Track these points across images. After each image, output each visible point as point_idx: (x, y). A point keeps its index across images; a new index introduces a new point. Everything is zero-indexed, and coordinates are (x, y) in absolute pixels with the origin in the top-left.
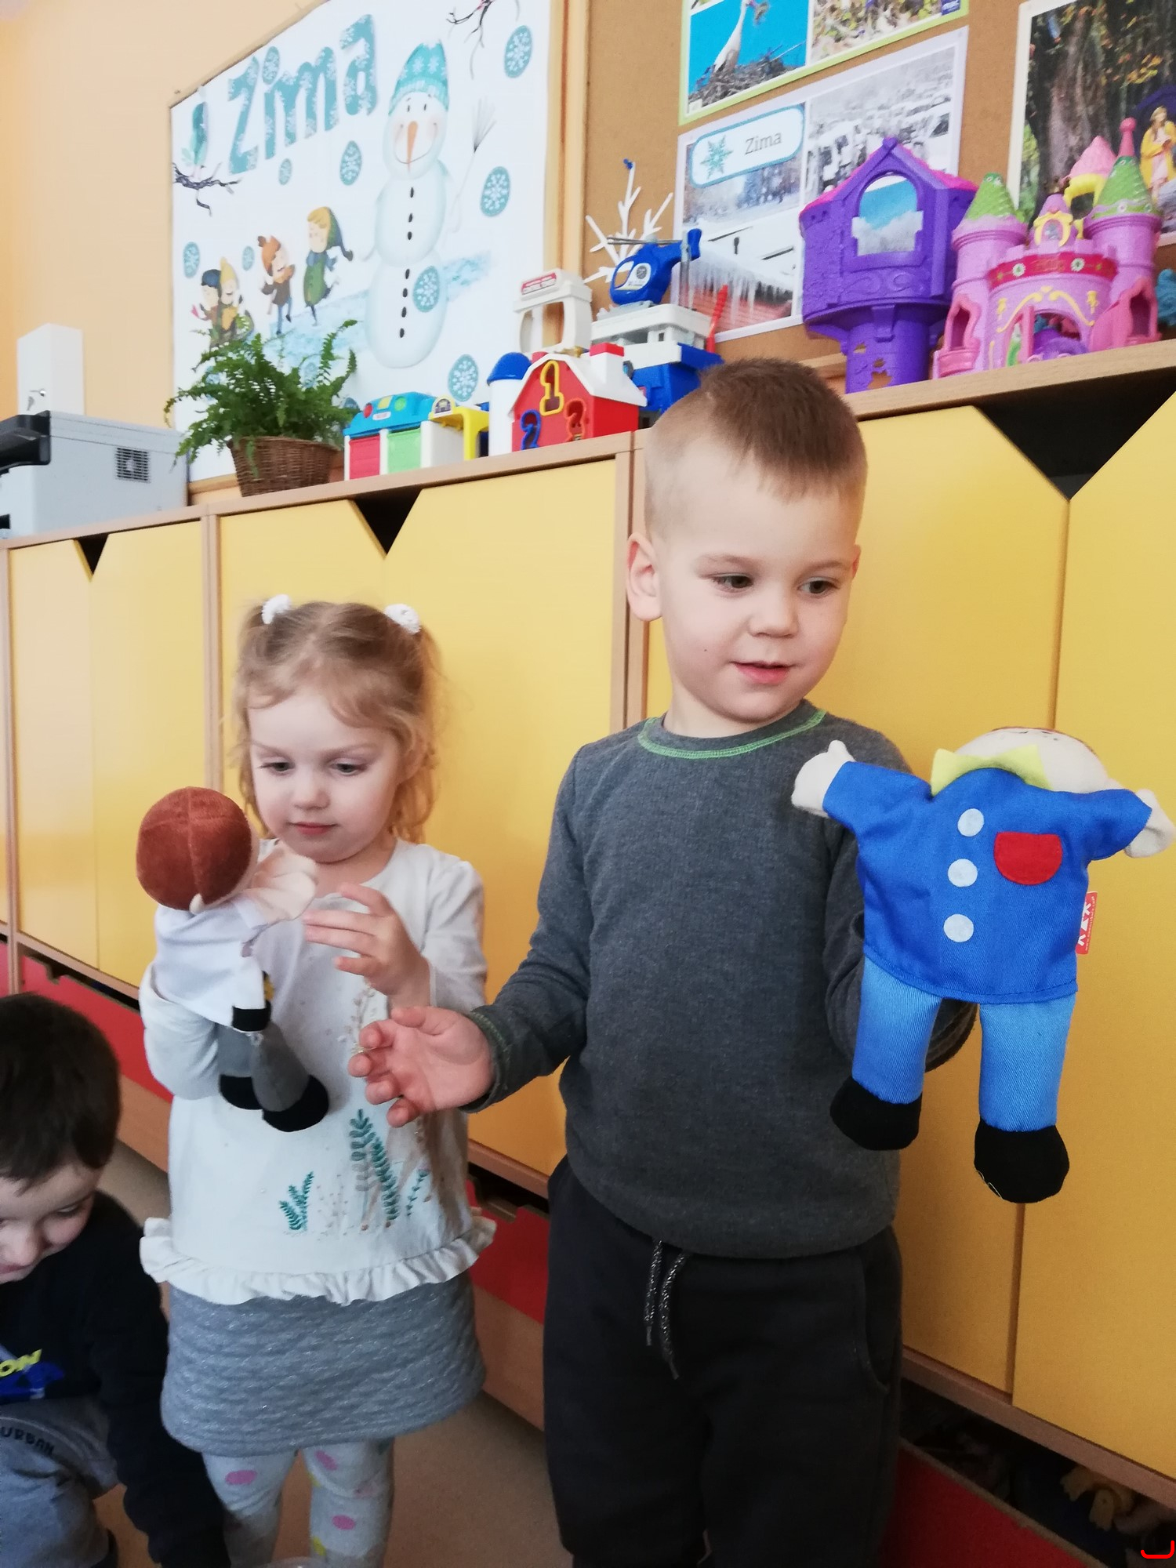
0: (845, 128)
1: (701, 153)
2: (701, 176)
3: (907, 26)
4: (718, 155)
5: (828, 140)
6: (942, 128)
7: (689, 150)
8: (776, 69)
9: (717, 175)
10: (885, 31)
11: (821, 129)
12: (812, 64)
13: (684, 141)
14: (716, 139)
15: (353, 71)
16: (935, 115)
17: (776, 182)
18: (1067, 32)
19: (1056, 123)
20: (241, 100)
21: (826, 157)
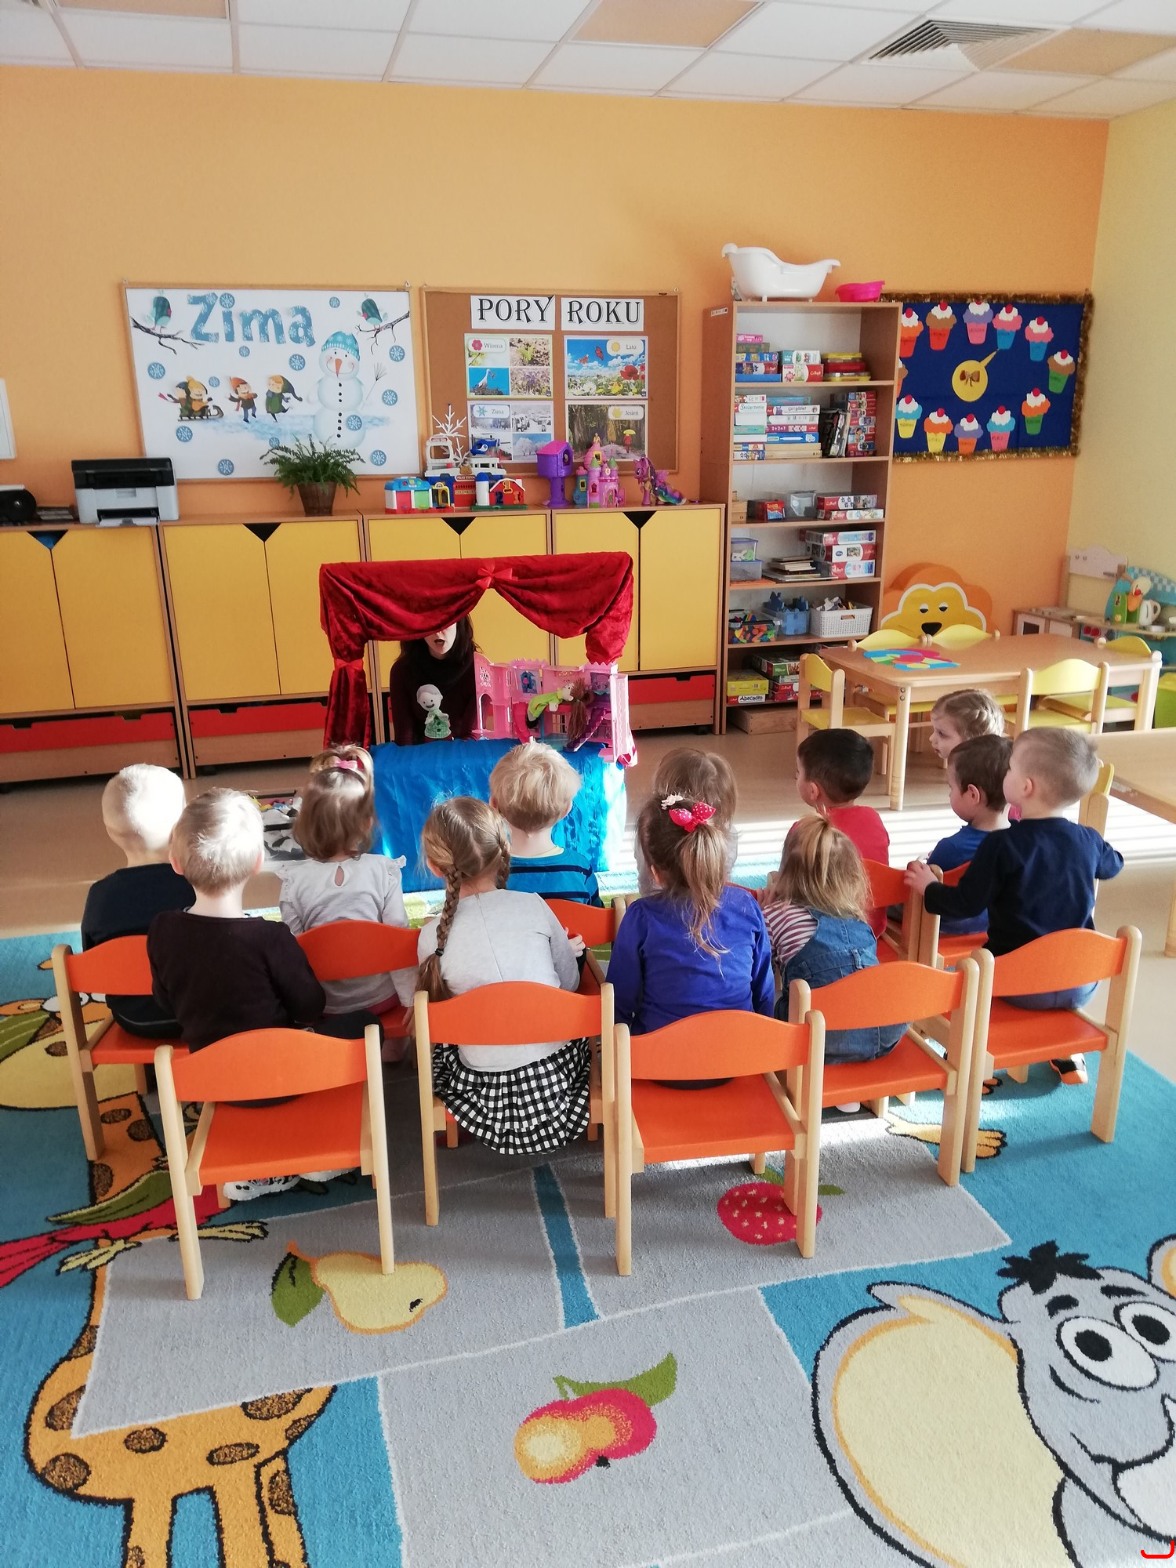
0: (523, 416)
1: (476, 408)
2: (476, 415)
3: (537, 396)
4: (482, 411)
5: (518, 417)
6: (549, 423)
7: (472, 407)
8: (500, 393)
9: (482, 416)
10: (532, 396)
11: (515, 414)
12: (511, 396)
13: (469, 403)
14: (481, 406)
15: (295, 326)
16: (548, 419)
17: (503, 424)
18: (576, 410)
19: (576, 430)
20: (199, 308)
21: (518, 422)
